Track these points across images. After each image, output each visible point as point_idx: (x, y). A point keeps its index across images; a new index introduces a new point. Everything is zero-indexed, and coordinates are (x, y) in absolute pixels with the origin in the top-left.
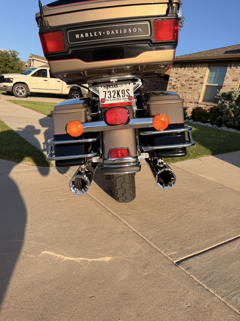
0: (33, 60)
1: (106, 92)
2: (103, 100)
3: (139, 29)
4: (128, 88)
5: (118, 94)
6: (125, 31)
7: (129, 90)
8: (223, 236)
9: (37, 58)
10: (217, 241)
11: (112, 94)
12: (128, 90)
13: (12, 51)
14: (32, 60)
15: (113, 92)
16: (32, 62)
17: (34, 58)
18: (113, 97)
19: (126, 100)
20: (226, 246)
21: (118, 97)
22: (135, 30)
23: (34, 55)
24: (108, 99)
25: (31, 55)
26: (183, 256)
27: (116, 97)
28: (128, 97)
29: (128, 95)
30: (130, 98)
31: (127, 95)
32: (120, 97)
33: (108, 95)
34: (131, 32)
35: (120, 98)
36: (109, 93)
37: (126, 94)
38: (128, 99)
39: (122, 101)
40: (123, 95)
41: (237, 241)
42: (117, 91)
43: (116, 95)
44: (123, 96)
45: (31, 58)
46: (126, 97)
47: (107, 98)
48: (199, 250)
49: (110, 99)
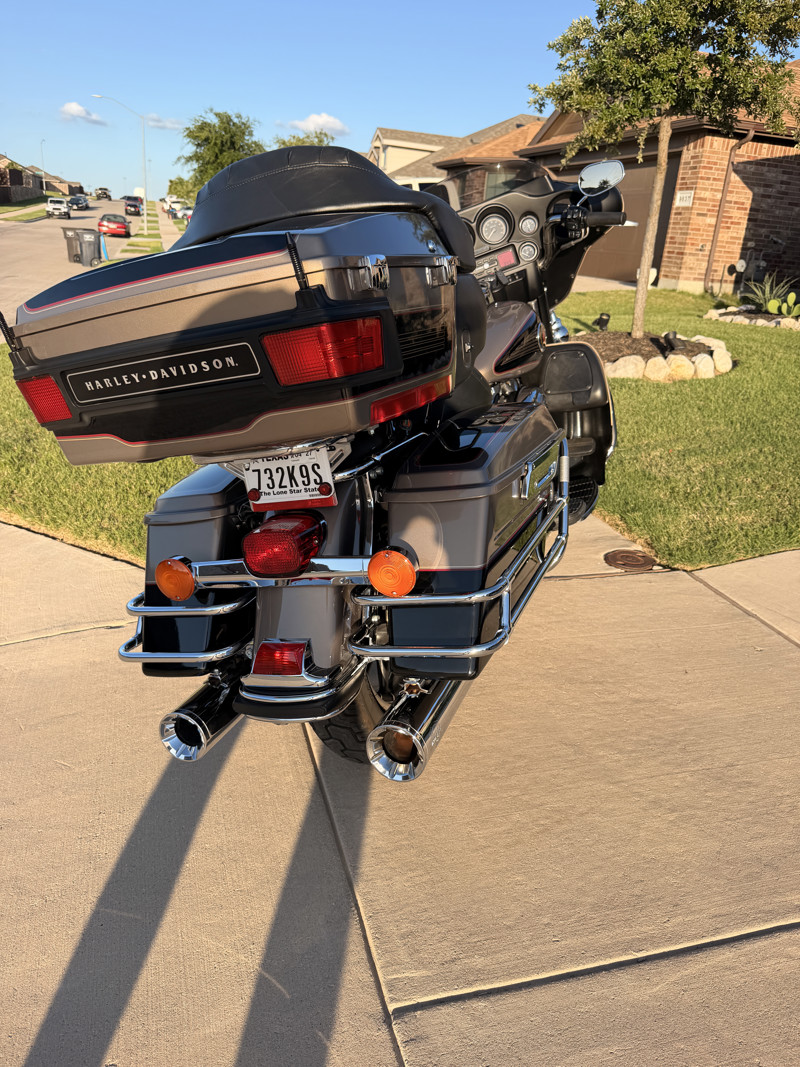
0: (385, 147)
1: (259, 471)
2: (256, 493)
3: (227, 359)
4: (314, 461)
5: (292, 477)
6: (193, 368)
7: (319, 468)
8: (649, 930)
9: (396, 138)
10: (605, 951)
11: (277, 477)
12: (316, 467)
13: (314, 135)
14: (381, 149)
15: (277, 472)
16: (382, 155)
17: (386, 142)
18: (280, 486)
19: (315, 493)
20: (623, 976)
21: (292, 486)
22: (217, 363)
23: (387, 130)
24: (268, 490)
25: (378, 133)
26: (434, 991)
27: (285, 487)
28: (318, 486)
29: (318, 481)
30: (324, 488)
31: (315, 481)
32: (297, 485)
33: (265, 478)
34: (208, 369)
35: (298, 488)
36: (268, 475)
37: (313, 476)
38: (318, 492)
39: (304, 496)
40: (305, 479)
41: (690, 958)
42: (288, 468)
43: (286, 481)
44: (303, 482)
45: (378, 144)
46: (313, 485)
47: (264, 488)
48: (510, 975)
49: (271, 491)
